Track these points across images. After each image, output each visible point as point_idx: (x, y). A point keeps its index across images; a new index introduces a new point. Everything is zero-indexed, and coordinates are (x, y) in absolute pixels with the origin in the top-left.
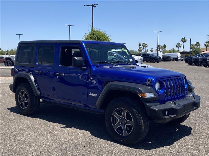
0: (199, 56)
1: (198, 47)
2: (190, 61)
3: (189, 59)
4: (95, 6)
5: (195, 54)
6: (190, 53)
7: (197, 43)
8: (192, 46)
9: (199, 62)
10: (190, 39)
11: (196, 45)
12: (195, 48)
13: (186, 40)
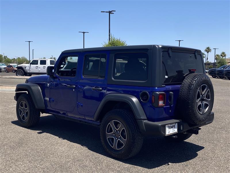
0: (224, 68)
1: (224, 58)
2: (214, 74)
3: (213, 71)
4: (112, 12)
5: (220, 66)
6: (214, 64)
7: (223, 53)
8: (217, 56)
9: (223, 75)
10: (215, 49)
11: (221, 55)
12: (220, 59)
13: (211, 50)
